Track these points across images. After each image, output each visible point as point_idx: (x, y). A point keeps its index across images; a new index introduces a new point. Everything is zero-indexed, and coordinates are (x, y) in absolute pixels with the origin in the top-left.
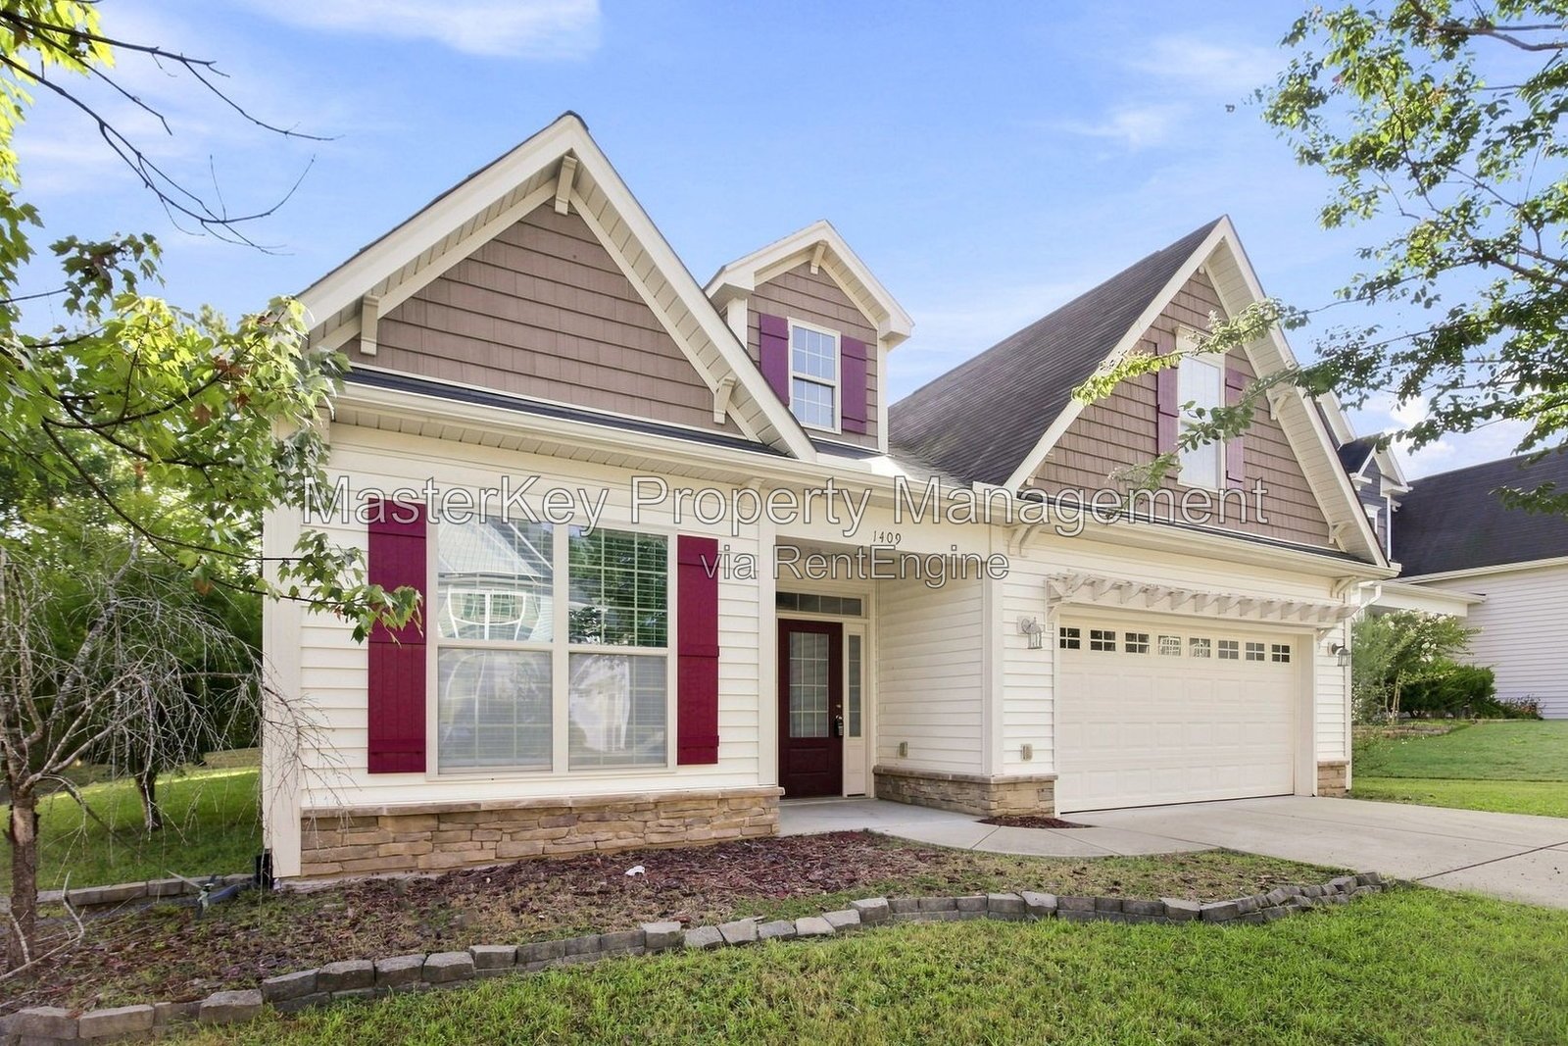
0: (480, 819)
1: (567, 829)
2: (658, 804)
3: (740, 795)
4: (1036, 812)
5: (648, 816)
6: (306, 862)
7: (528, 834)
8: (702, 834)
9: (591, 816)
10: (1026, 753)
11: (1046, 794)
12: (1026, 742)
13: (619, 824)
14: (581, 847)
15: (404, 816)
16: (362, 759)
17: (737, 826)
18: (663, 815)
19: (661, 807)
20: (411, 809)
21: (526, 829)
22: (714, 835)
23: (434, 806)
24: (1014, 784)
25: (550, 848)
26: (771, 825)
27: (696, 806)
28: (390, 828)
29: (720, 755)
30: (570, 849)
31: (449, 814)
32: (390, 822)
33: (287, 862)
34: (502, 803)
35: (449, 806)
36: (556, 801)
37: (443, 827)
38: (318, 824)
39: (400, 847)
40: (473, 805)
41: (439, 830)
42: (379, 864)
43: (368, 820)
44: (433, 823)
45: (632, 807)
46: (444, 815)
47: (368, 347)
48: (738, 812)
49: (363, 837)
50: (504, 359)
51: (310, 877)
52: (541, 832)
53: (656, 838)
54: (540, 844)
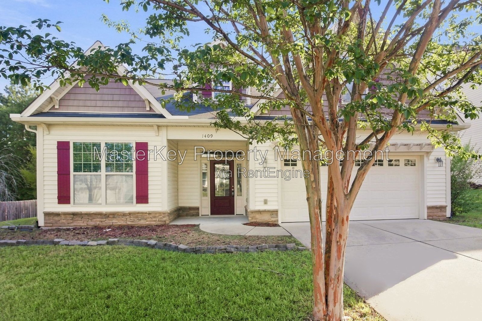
0: (83, 216)
1: (105, 219)
2: (130, 214)
3: (156, 213)
4: (269, 222)
5: (128, 217)
6: (45, 223)
7: (95, 220)
8: (143, 222)
9: (111, 216)
10: (266, 202)
11: (275, 216)
12: (266, 198)
13: (119, 219)
14: (108, 224)
15: (65, 214)
16: (57, 201)
17: (155, 221)
18: (132, 217)
19: (131, 215)
20: (67, 212)
21: (94, 218)
22: (147, 223)
23: (72, 212)
24: (260, 212)
25: (101, 224)
26: (165, 221)
27: (142, 215)
28: (63, 217)
29: (149, 202)
30: (106, 224)
31: (76, 214)
32: (63, 215)
33: (41, 223)
34: (87, 212)
35: (75, 212)
36: (101, 212)
37: (74, 217)
38: (47, 215)
39: (64, 221)
40: (80, 212)
41: (73, 218)
42: (60, 225)
43: (58, 215)
44: (72, 216)
45: (122, 215)
46: (74, 214)
47: (57, 107)
48: (155, 217)
49: (57, 218)
50: (88, 103)
51: (45, 226)
52: (98, 219)
53: (129, 223)
54: (98, 223)
